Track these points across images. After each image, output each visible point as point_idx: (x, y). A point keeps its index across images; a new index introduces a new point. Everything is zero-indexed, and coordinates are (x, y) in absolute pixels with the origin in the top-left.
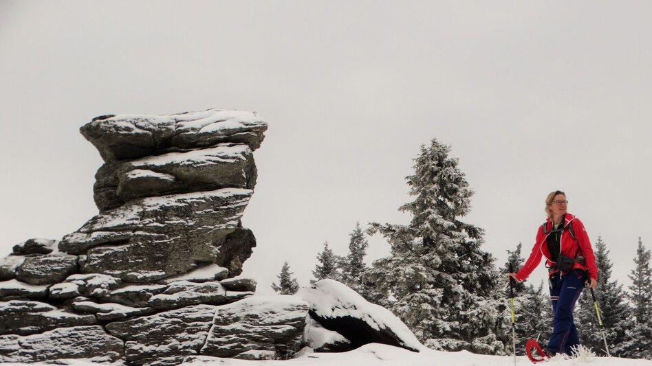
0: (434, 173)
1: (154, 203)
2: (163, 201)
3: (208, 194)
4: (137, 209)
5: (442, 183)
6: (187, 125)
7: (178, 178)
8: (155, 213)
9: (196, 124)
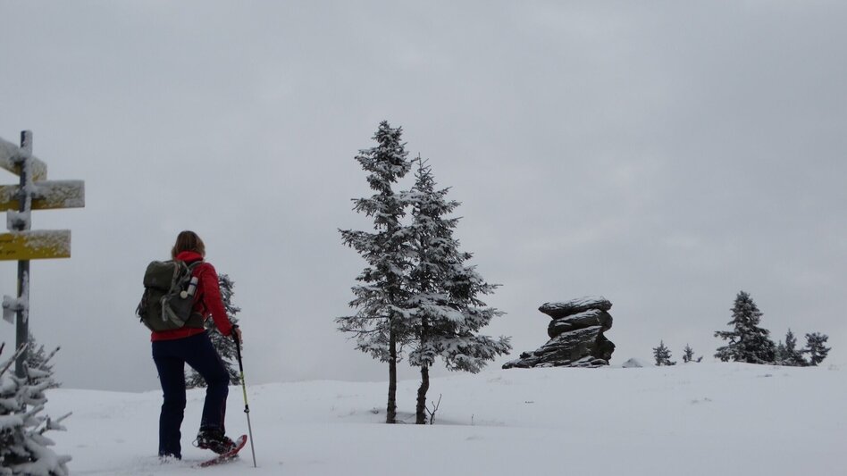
0: (741, 306)
1: (565, 334)
2: (568, 333)
3: (584, 329)
4: (559, 337)
5: (744, 311)
6: (575, 304)
7: (573, 324)
8: (565, 338)
9: (578, 303)
